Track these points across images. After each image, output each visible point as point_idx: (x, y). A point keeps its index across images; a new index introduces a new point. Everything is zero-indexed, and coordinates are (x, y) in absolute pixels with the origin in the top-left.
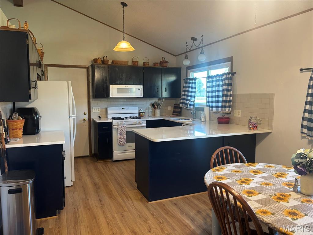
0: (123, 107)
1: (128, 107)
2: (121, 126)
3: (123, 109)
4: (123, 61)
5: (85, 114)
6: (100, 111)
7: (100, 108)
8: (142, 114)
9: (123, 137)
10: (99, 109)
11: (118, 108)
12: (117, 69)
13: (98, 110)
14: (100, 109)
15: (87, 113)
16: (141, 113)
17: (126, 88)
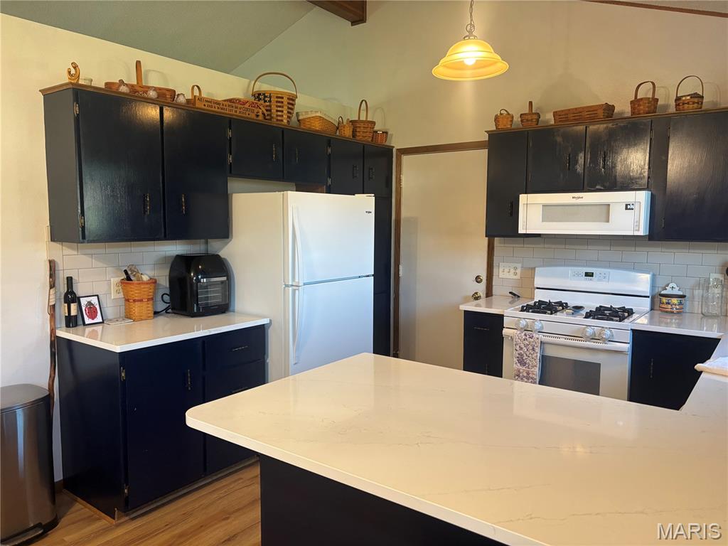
0: (589, 270)
1: (609, 270)
2: (525, 335)
3: (587, 274)
4: (583, 108)
5: (478, 279)
6: (518, 277)
7: (519, 266)
8: (668, 303)
9: (528, 374)
10: (516, 268)
11: (570, 270)
12: (559, 139)
13: (512, 271)
14: (519, 271)
15: (484, 277)
16: (664, 300)
17: (574, 201)
